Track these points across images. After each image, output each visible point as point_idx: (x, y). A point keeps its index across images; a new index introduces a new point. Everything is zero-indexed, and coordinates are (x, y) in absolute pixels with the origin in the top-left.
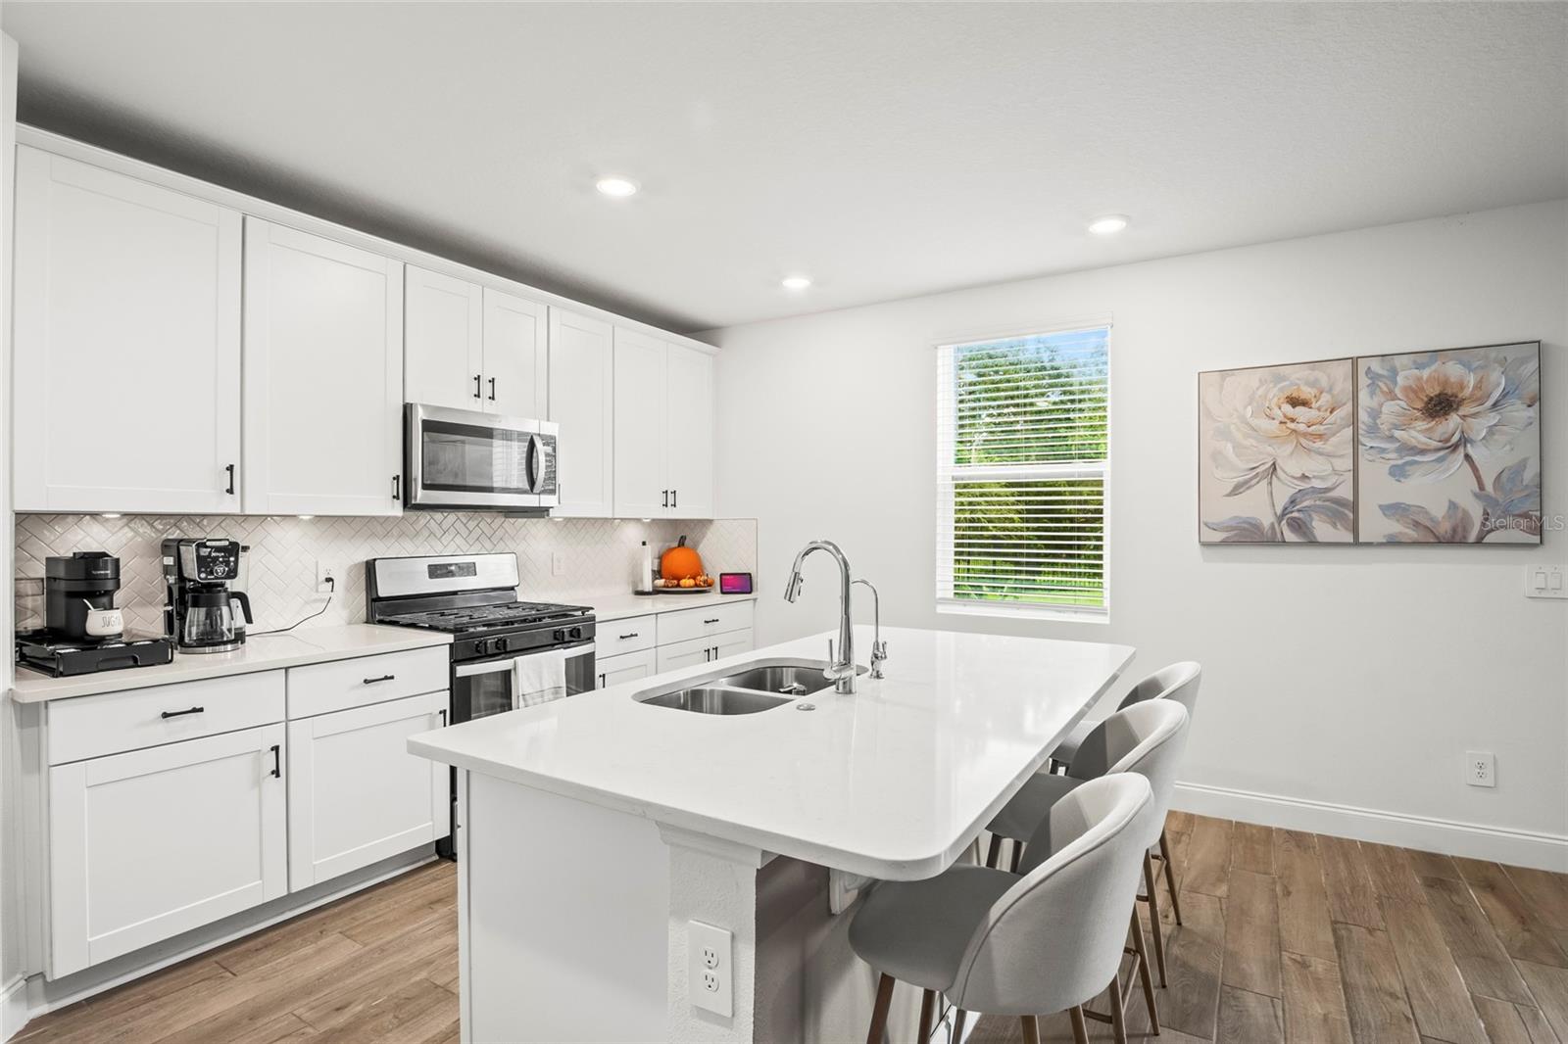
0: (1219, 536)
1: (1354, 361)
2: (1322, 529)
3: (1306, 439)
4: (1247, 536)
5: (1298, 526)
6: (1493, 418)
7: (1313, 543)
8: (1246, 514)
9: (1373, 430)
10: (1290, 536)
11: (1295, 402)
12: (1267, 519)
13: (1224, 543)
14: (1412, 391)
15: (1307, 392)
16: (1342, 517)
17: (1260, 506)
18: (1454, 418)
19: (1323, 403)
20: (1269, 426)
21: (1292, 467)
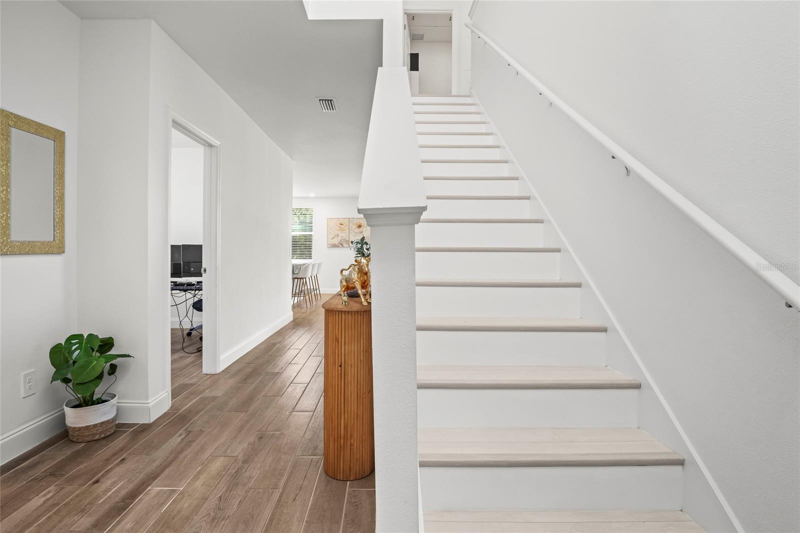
0: (330, 246)
1: (349, 218)
2: (345, 245)
3: (342, 230)
4: (334, 246)
5: (341, 244)
6: (366, 229)
7: (343, 247)
8: (335, 242)
9: (351, 230)
10: (340, 246)
11: (341, 224)
12: (337, 243)
13: (331, 247)
14: (356, 224)
15: (342, 223)
16: (347, 243)
17: (336, 241)
18: (361, 228)
19: (345, 225)
20: (338, 228)
21: (341, 235)
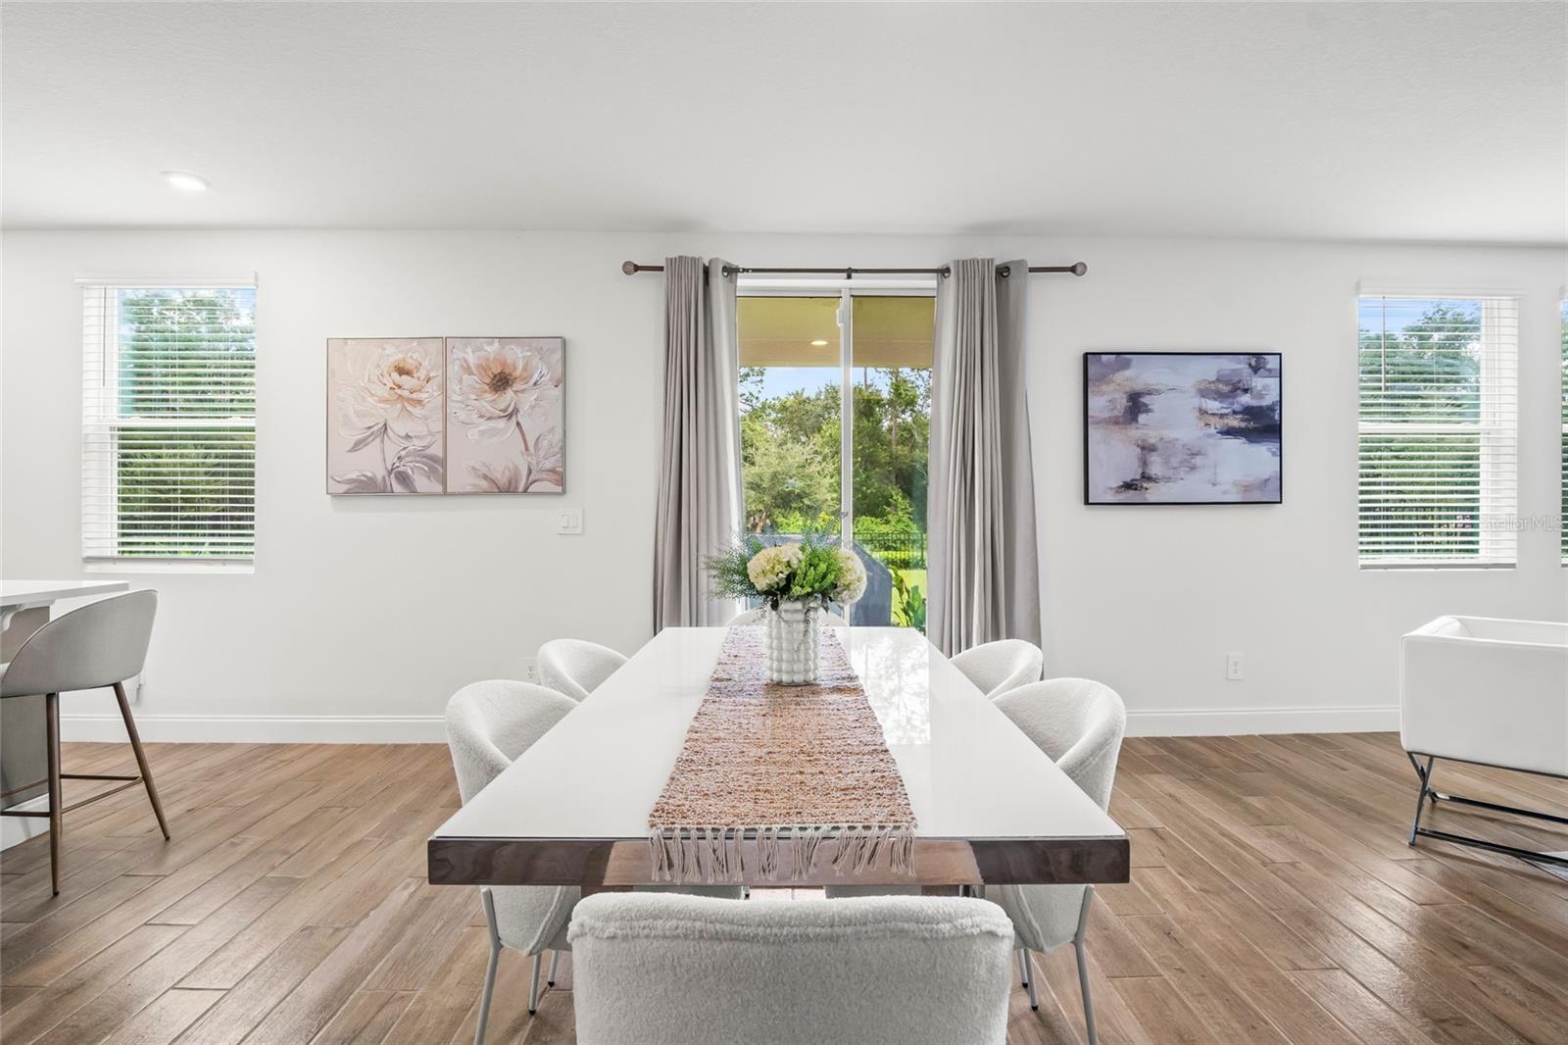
0: (344, 488)
1: (445, 340)
2: (421, 483)
3: (407, 403)
4: (367, 488)
6: (535, 394)
7: (414, 493)
8: (367, 470)
10: (397, 488)
11: (402, 372)
12: (380, 475)
13: (347, 494)
14: (483, 368)
15: (410, 364)
16: (436, 471)
17: (372, 463)
18: (510, 392)
19: (422, 374)
20: (384, 393)
21: (399, 427)
